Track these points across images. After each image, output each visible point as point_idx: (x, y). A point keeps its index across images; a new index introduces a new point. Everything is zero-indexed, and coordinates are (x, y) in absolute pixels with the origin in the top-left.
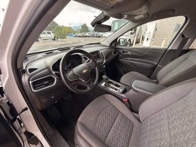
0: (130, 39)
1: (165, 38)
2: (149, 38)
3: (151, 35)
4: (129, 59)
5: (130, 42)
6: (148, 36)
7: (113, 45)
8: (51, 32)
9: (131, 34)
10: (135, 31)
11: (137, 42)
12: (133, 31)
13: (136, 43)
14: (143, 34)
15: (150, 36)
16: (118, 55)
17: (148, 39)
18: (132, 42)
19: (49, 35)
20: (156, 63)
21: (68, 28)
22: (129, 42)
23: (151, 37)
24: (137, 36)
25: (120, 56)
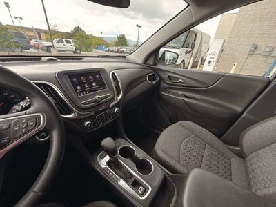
0: (184, 61)
1: (235, 63)
2: (212, 60)
3: (216, 56)
4: (180, 93)
5: (184, 64)
6: (211, 58)
7: (151, 62)
8: (71, 40)
9: (186, 53)
10: (193, 48)
11: (195, 66)
12: (189, 49)
13: (192, 67)
14: (203, 54)
15: (213, 58)
16: (159, 83)
17: (210, 62)
18: (186, 65)
19: (68, 45)
20: (239, 109)
21: (98, 38)
22: (182, 65)
23: (215, 60)
24: (195, 57)
25: (163, 85)
